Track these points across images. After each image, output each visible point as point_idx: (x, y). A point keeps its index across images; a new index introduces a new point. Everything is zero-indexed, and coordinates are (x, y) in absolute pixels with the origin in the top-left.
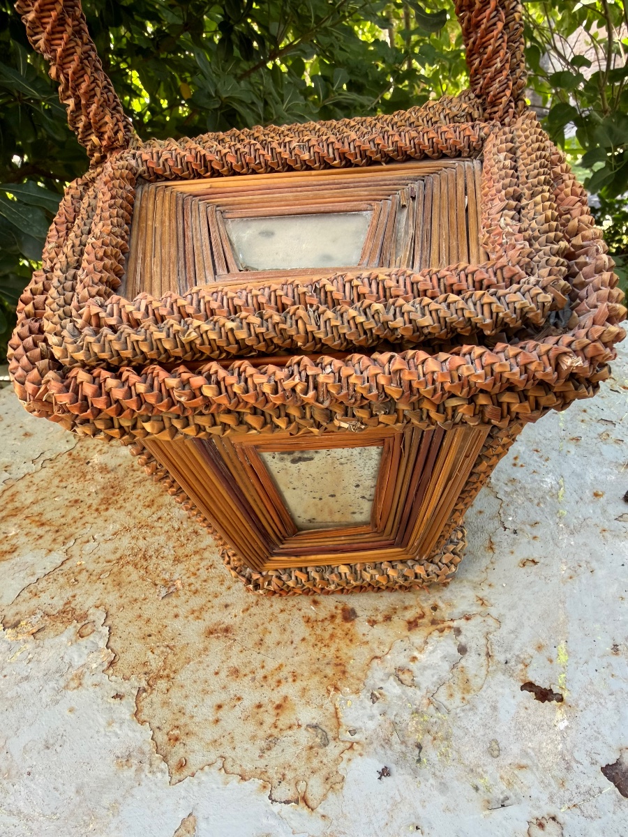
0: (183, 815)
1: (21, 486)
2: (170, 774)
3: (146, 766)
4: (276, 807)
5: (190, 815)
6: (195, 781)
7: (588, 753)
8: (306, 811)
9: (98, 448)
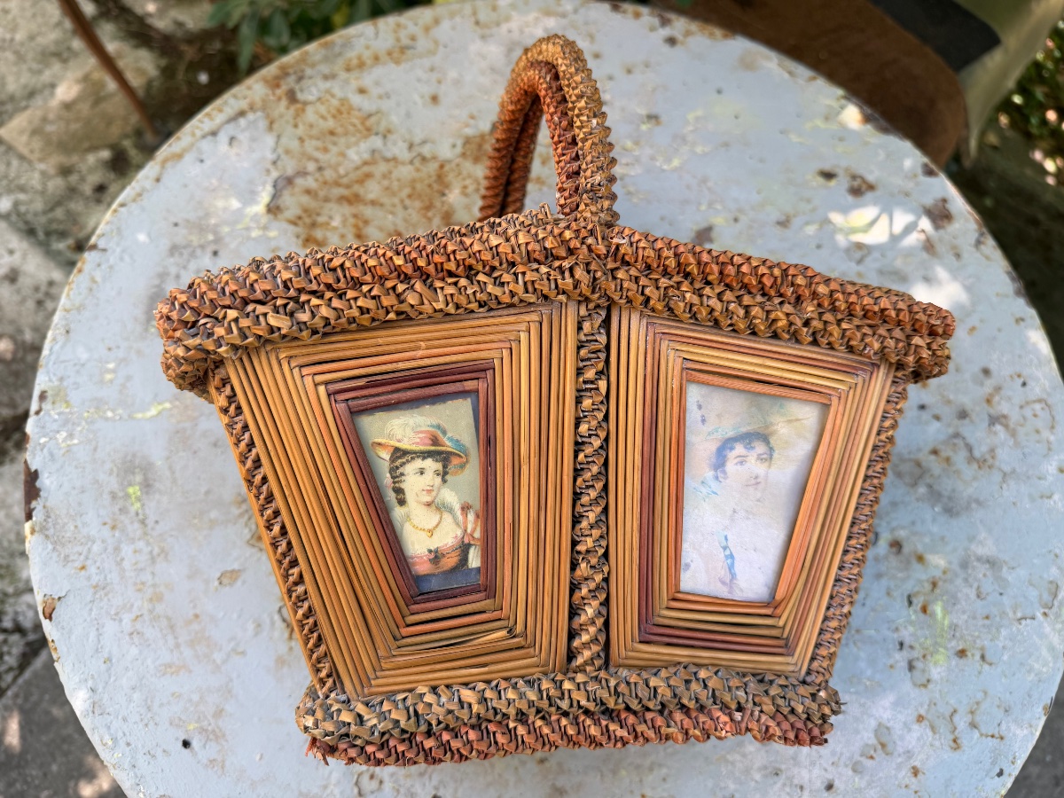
0: (236, 566)
1: (382, 168)
2: (252, 537)
3: (246, 517)
4: (277, 617)
5: (239, 571)
6: (259, 554)
7: (441, 782)
8: (286, 635)
9: (468, 182)
